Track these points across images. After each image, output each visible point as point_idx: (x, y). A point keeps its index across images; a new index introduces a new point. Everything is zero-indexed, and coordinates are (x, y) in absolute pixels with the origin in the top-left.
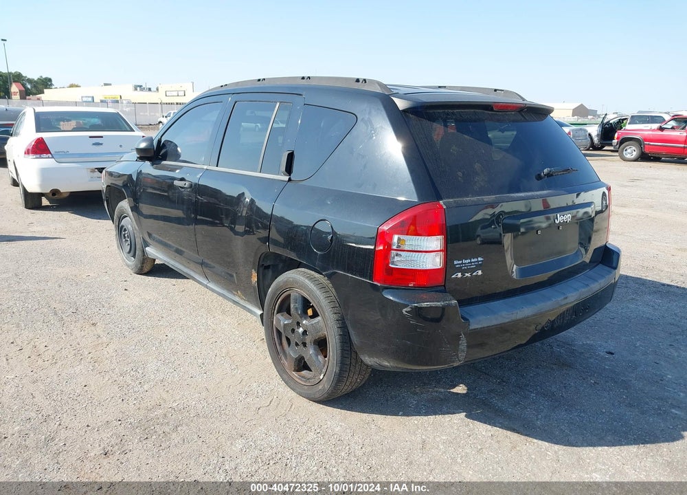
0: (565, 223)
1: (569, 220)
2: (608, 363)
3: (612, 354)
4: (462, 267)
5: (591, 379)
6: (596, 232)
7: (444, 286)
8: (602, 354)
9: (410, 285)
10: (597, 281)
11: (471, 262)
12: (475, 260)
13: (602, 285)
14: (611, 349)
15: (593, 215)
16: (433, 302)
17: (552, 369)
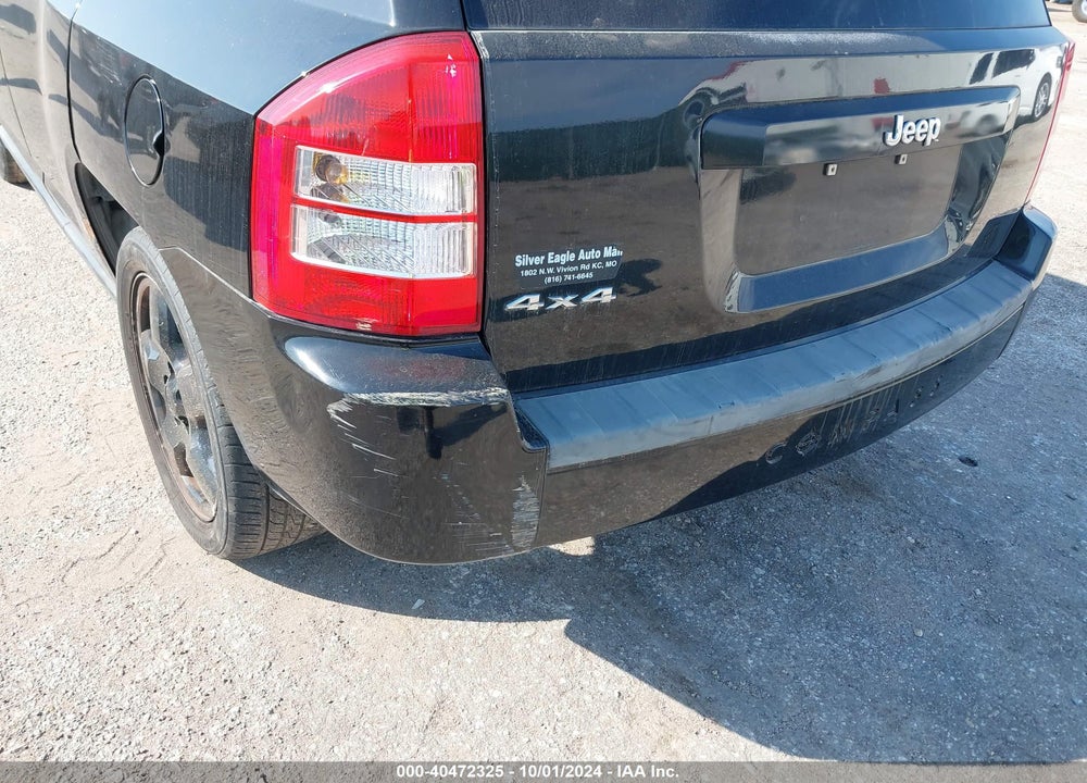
0: (919, 147)
1: (931, 136)
2: (958, 489)
3: (973, 463)
4: (544, 276)
5: (909, 534)
6: (1007, 166)
7: (481, 334)
8: (950, 462)
9: (360, 327)
10: (977, 317)
11: (577, 262)
12: (594, 254)
13: (987, 326)
14: (974, 451)
15: (1009, 126)
16: (426, 390)
17: (826, 497)
